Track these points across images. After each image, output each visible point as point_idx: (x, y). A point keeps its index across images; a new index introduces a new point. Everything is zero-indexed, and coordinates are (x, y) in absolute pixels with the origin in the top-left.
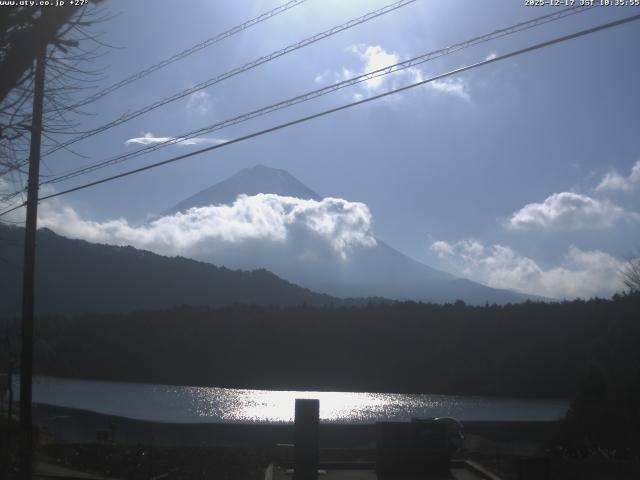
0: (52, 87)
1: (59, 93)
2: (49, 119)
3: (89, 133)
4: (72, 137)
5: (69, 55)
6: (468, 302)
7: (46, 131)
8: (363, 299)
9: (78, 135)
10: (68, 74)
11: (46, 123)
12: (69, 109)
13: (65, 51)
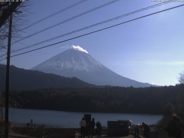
0: (14, 25)
1: (16, 26)
2: (13, 34)
3: (25, 38)
4: (20, 39)
5: (19, 15)
6: (134, 87)
7: (12, 37)
8: (103, 86)
9: (21, 38)
10: (19, 21)
11: (12, 35)
12: (19, 31)
13: (18, 14)
